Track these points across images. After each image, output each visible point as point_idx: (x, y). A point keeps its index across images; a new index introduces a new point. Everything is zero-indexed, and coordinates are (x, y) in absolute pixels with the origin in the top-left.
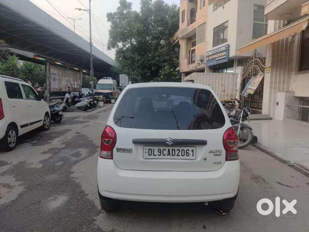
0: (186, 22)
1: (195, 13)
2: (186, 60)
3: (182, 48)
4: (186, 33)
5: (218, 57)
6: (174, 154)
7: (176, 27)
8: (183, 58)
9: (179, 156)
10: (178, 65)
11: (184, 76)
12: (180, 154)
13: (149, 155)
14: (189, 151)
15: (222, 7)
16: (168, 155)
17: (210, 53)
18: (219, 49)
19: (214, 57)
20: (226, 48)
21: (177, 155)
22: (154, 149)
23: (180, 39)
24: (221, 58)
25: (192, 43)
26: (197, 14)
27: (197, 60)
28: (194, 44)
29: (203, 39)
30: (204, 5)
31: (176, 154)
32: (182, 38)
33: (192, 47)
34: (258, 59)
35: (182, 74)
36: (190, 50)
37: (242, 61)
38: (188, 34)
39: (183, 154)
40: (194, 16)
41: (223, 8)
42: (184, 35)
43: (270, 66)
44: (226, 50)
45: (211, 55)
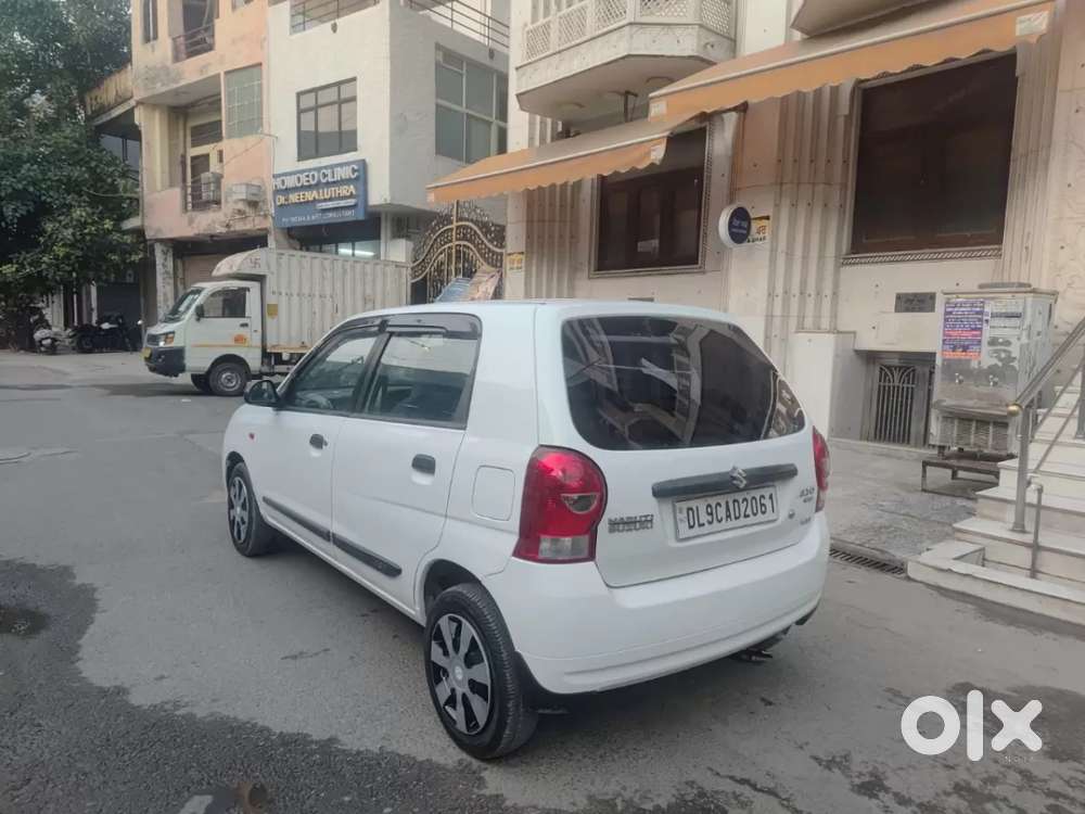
0: (165, 45)
1: (210, 21)
2: (177, 191)
3: (147, 143)
4: (174, 86)
5: (325, 200)
6: (737, 514)
7: (111, 52)
8: (158, 186)
10: (135, 207)
11: (165, 253)
12: (749, 510)
13: (689, 527)
14: (765, 498)
15: (328, 25)
16: (726, 520)
17: (291, 182)
18: (328, 172)
19: (310, 195)
20: (354, 171)
21: (746, 516)
22: (698, 508)
23: (139, 103)
24: (334, 204)
25: (194, 128)
26: (218, 23)
27: (232, 197)
28: (211, 133)
29: (252, 122)
31: (742, 512)
32: (149, 104)
33: (194, 146)
34: (470, 224)
35: (158, 249)
36: (184, 157)
37: (406, 222)
38: (176, 92)
39: (754, 511)
40: (206, 30)
41: (335, 31)
42: (156, 92)
43: (523, 249)
44: (357, 179)
45: (295, 189)
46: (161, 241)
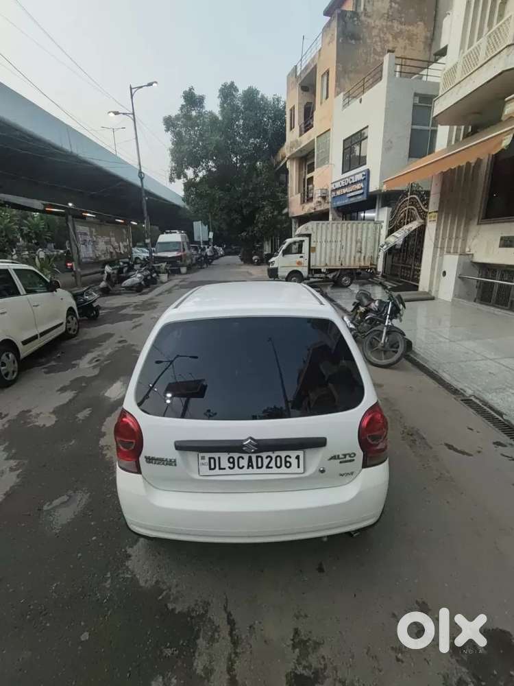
0: (297, 129)
1: (313, 113)
2: (299, 195)
3: (291, 176)
4: (299, 148)
5: (351, 192)
6: (260, 465)
7: (280, 138)
8: (294, 194)
9: (271, 468)
10: (285, 204)
11: (295, 223)
12: (273, 464)
13: (210, 469)
14: (290, 457)
15: (358, 100)
16: (248, 468)
17: (338, 185)
18: (353, 178)
19: (345, 191)
20: (363, 175)
21: (268, 467)
22: (219, 458)
23: (288, 158)
24: (355, 194)
25: (308, 165)
26: (315, 113)
27: (317, 196)
28: (311, 169)
29: (325, 160)
30: (327, 97)
31: (265, 464)
32: (291, 158)
33: (309, 173)
34: (415, 196)
35: (293, 220)
36: (304, 179)
37: (388, 198)
38: (301, 151)
39: (279, 465)
40: (311, 119)
41: (361, 102)
42: (293, 152)
43: (437, 209)
44: (365, 179)
45: (339, 188)
46: (294, 217)
